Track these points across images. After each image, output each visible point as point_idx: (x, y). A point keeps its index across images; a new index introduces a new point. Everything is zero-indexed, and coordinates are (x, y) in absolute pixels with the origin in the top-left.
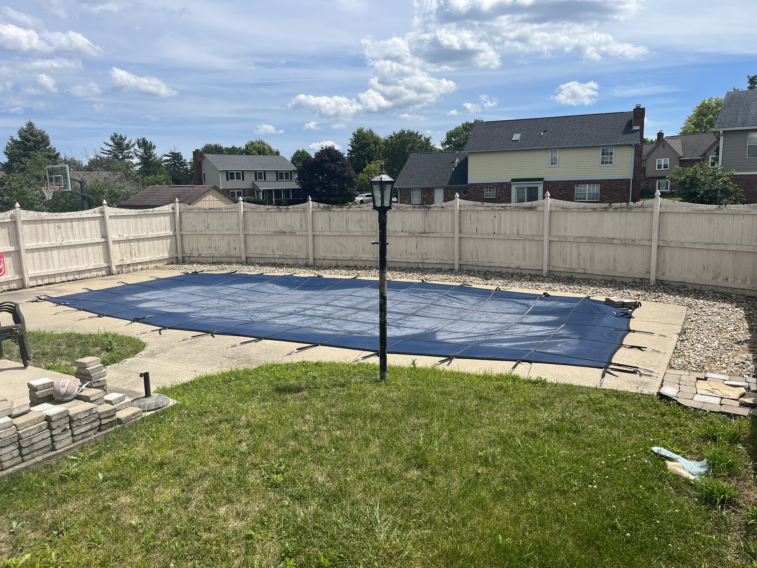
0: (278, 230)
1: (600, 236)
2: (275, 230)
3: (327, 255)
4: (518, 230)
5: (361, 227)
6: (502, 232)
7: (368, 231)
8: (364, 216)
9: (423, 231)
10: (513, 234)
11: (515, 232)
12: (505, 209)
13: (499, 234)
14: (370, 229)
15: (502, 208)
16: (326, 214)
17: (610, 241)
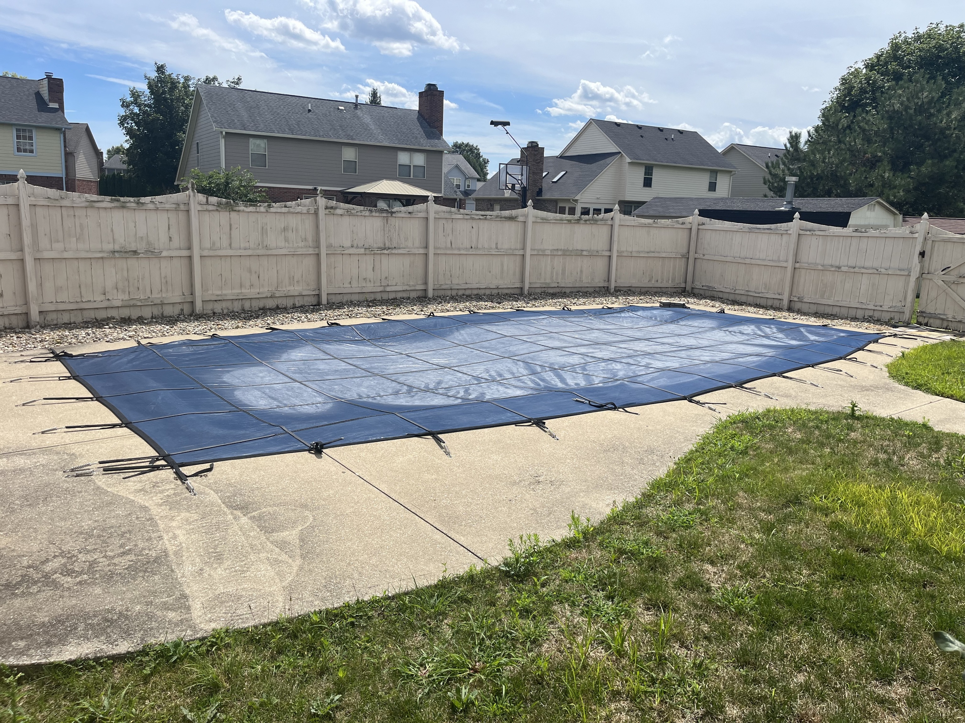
0: (117, 248)
1: (571, 249)
2: (110, 247)
3: (224, 292)
4: (497, 244)
5: (286, 240)
6: (480, 246)
7: (298, 247)
8: (293, 221)
9: (382, 246)
10: (491, 248)
11: (494, 246)
12: (486, 219)
13: (477, 248)
14: (301, 244)
15: (481, 217)
16: (224, 217)
17: (579, 253)
